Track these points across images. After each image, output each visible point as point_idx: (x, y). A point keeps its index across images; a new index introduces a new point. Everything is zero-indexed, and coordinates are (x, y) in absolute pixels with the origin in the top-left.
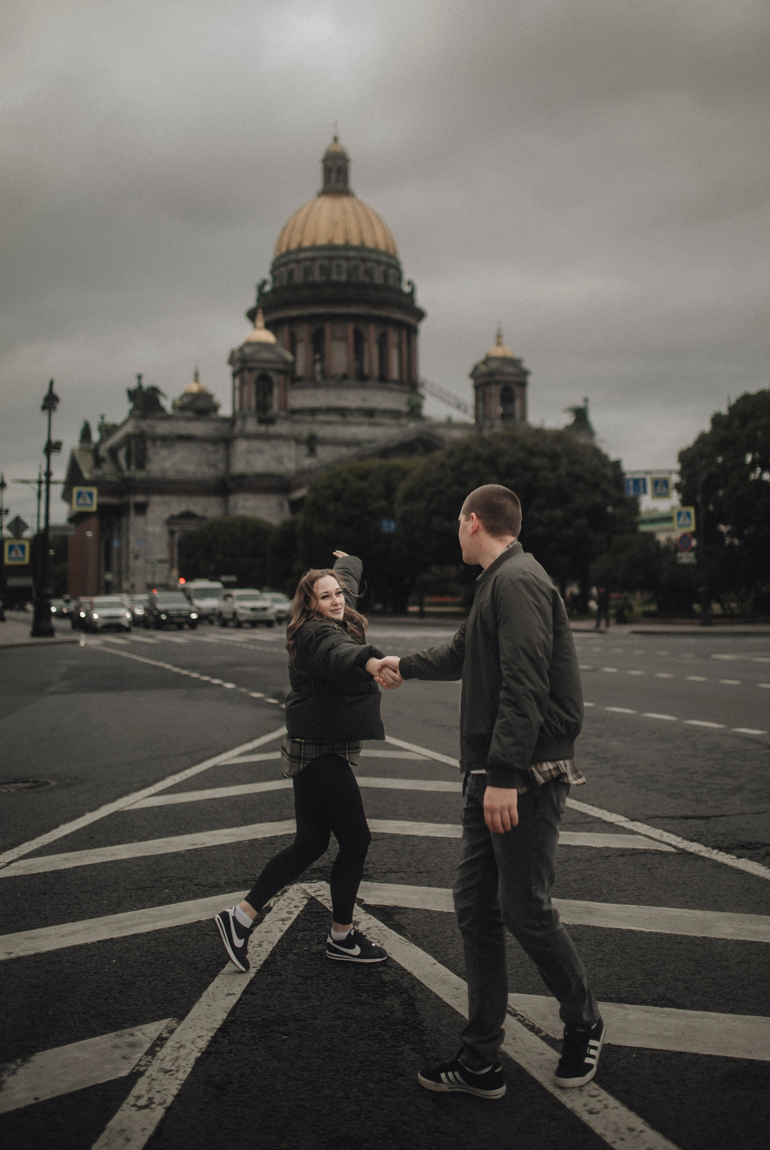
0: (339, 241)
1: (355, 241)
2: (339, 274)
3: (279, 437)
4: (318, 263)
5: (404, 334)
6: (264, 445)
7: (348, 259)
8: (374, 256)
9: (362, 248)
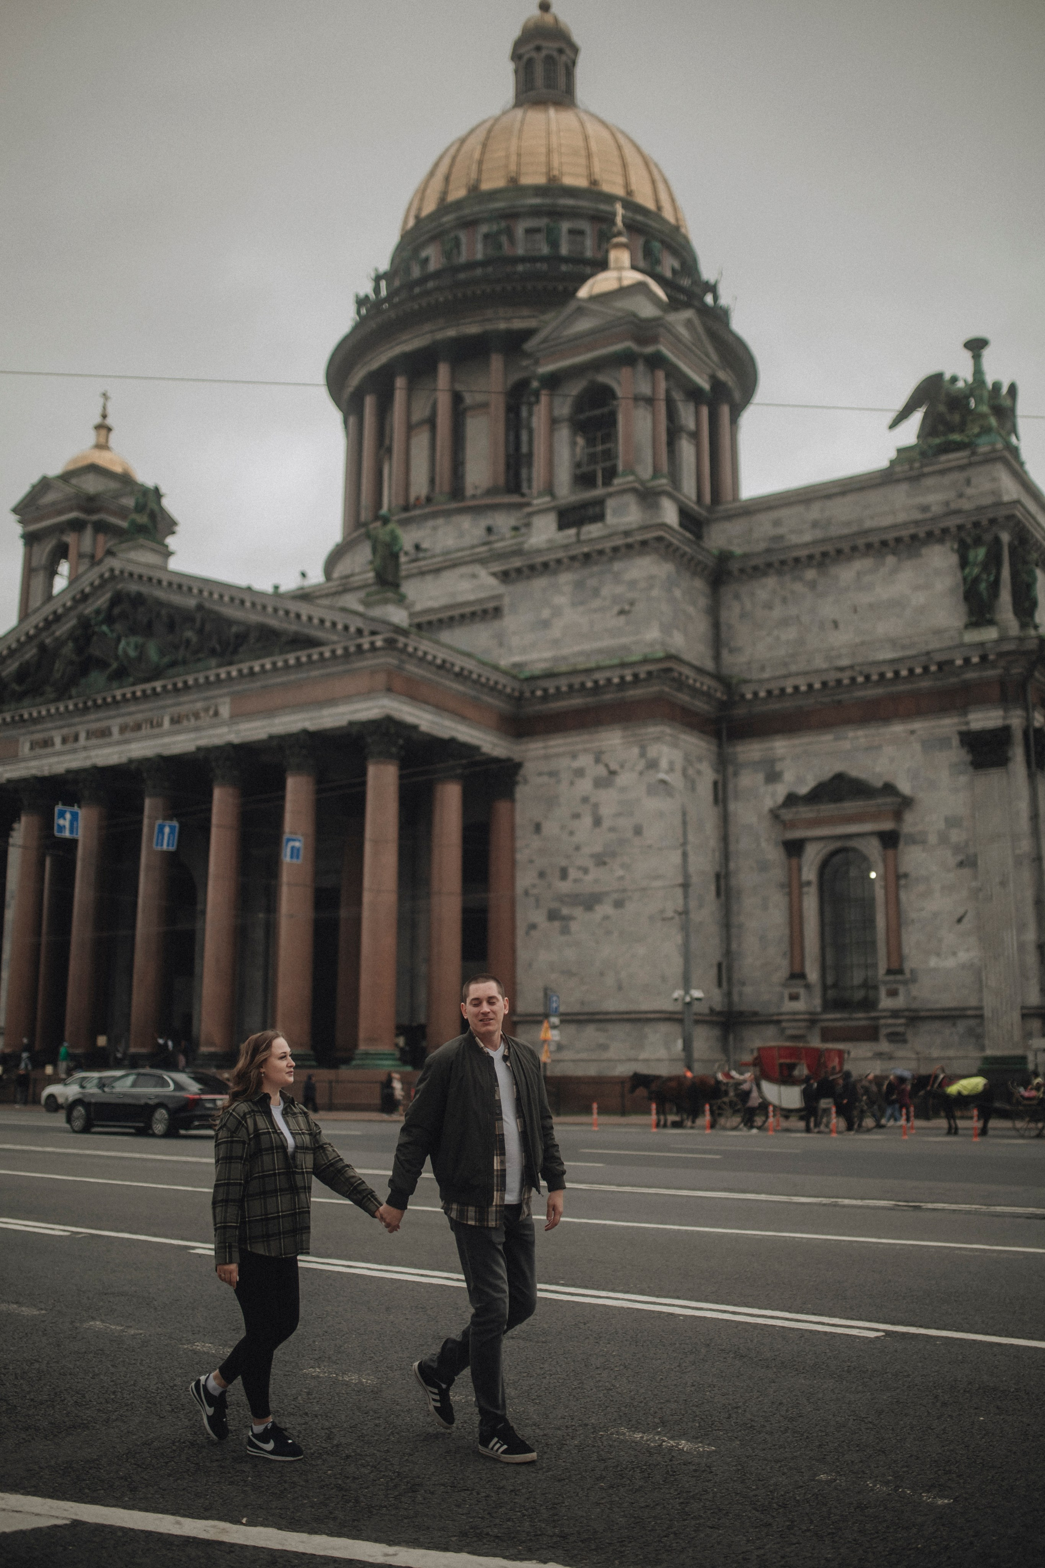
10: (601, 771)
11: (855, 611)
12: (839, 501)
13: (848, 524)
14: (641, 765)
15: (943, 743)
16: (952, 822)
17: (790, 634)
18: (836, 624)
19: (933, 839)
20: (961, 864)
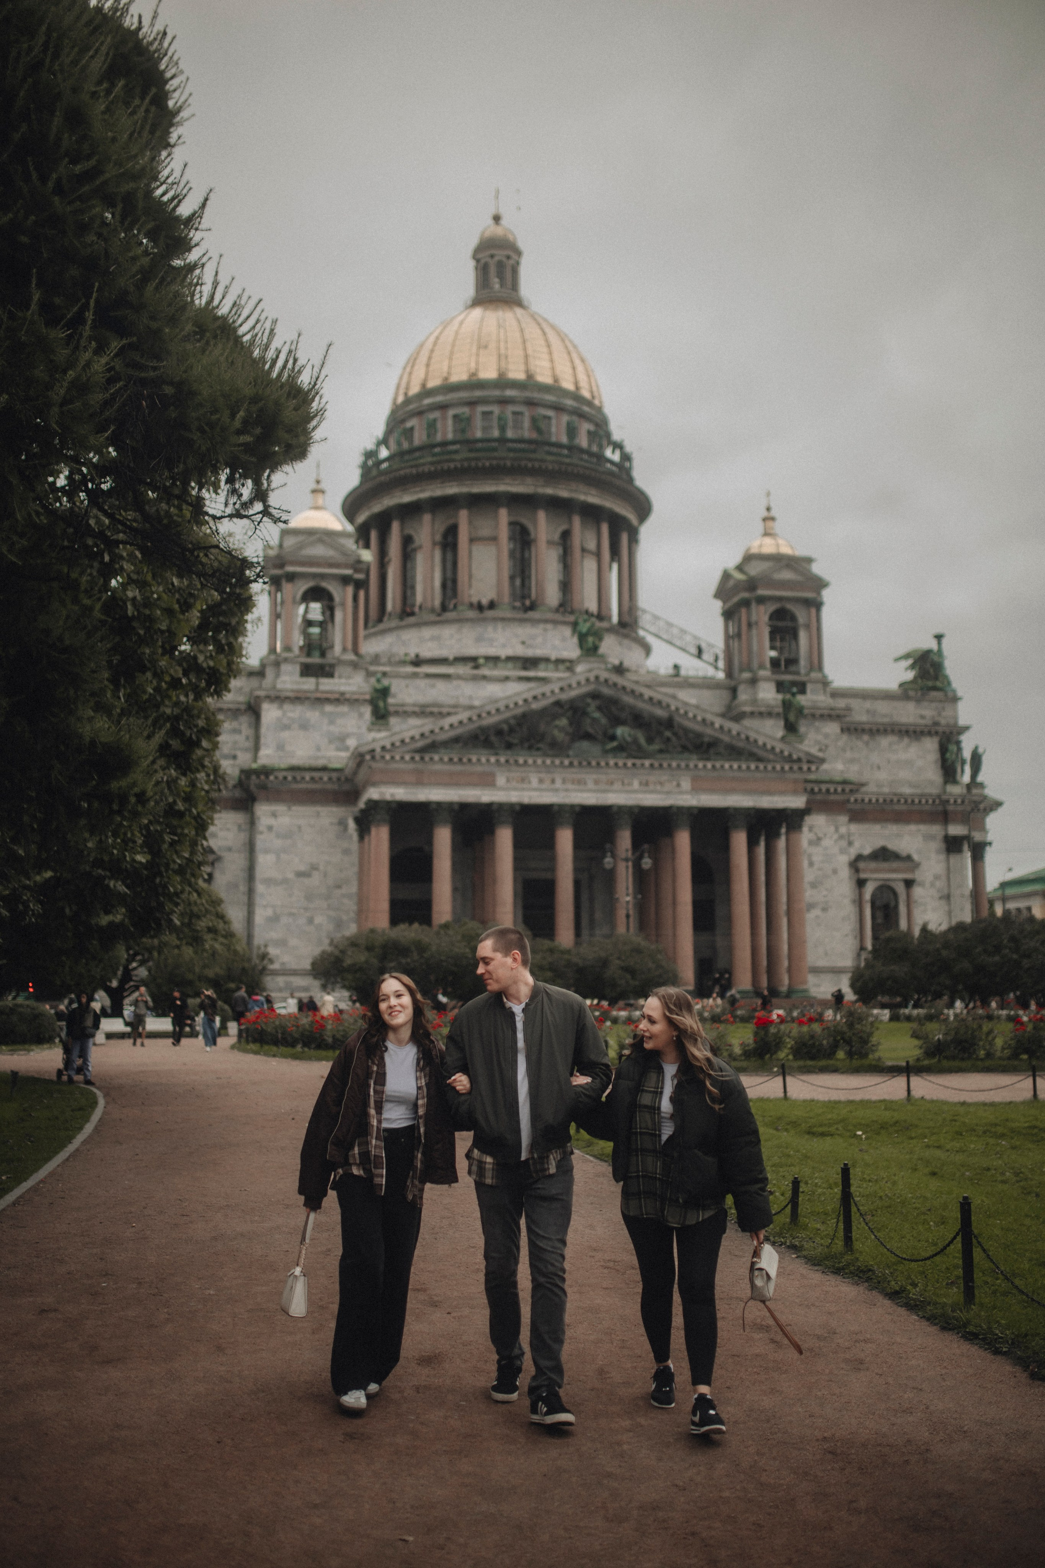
0: (489, 373)
1: (517, 374)
2: (485, 429)
3: (340, 699)
4: (451, 412)
5: (605, 528)
6: (313, 715)
7: (504, 402)
8: (550, 398)
9: (529, 383)
10: (811, 836)
11: (889, 762)
12: (880, 702)
13: (885, 716)
14: (836, 836)
15: (932, 838)
16: (937, 877)
17: (855, 768)
18: (879, 768)
19: (927, 885)
20: (940, 898)
